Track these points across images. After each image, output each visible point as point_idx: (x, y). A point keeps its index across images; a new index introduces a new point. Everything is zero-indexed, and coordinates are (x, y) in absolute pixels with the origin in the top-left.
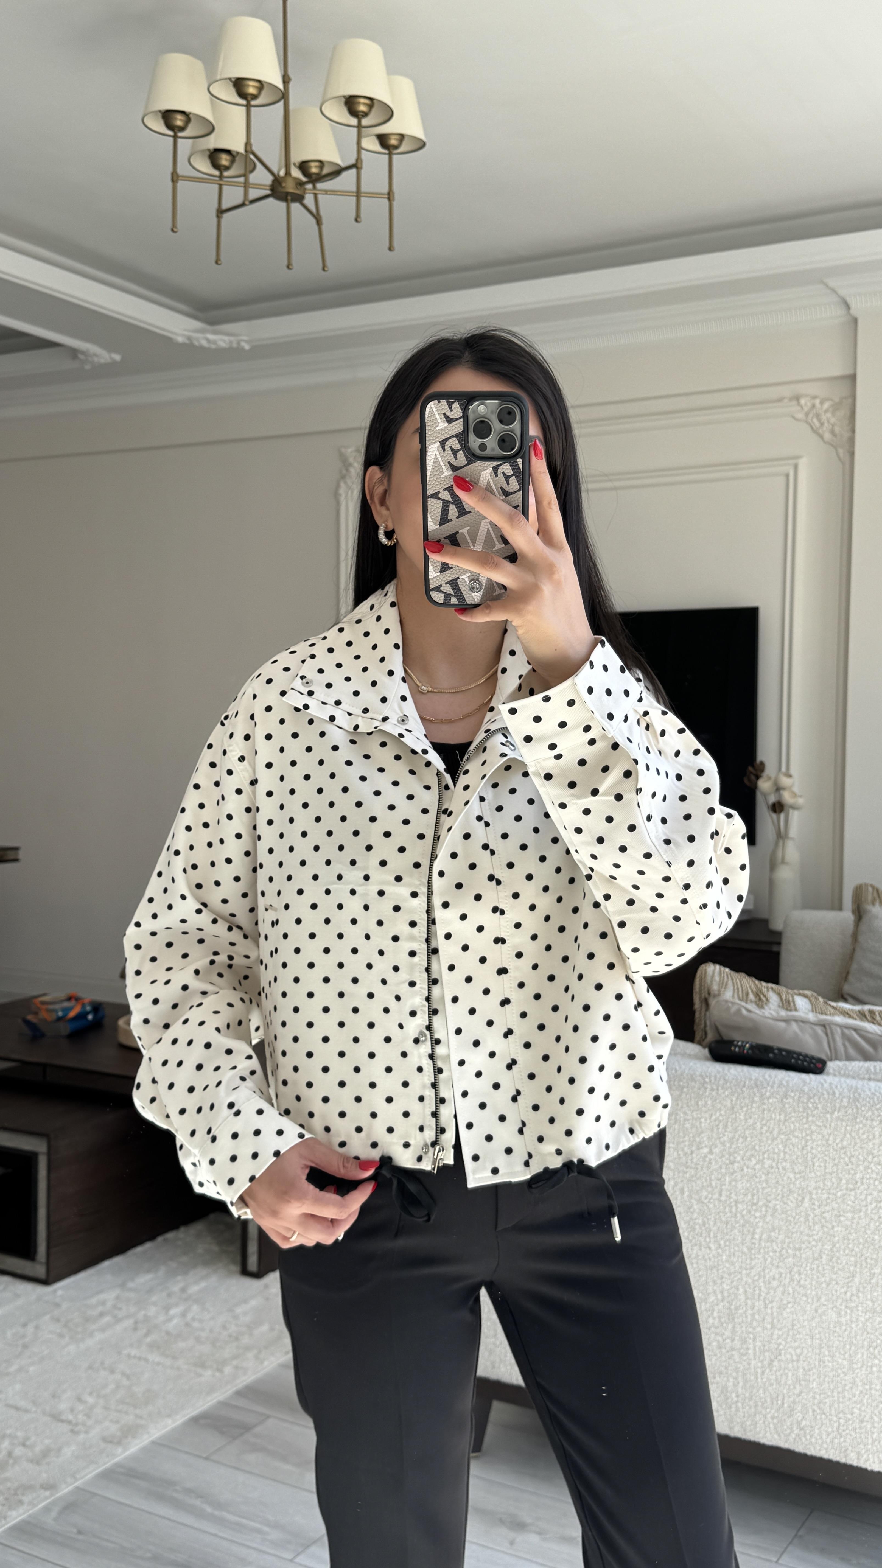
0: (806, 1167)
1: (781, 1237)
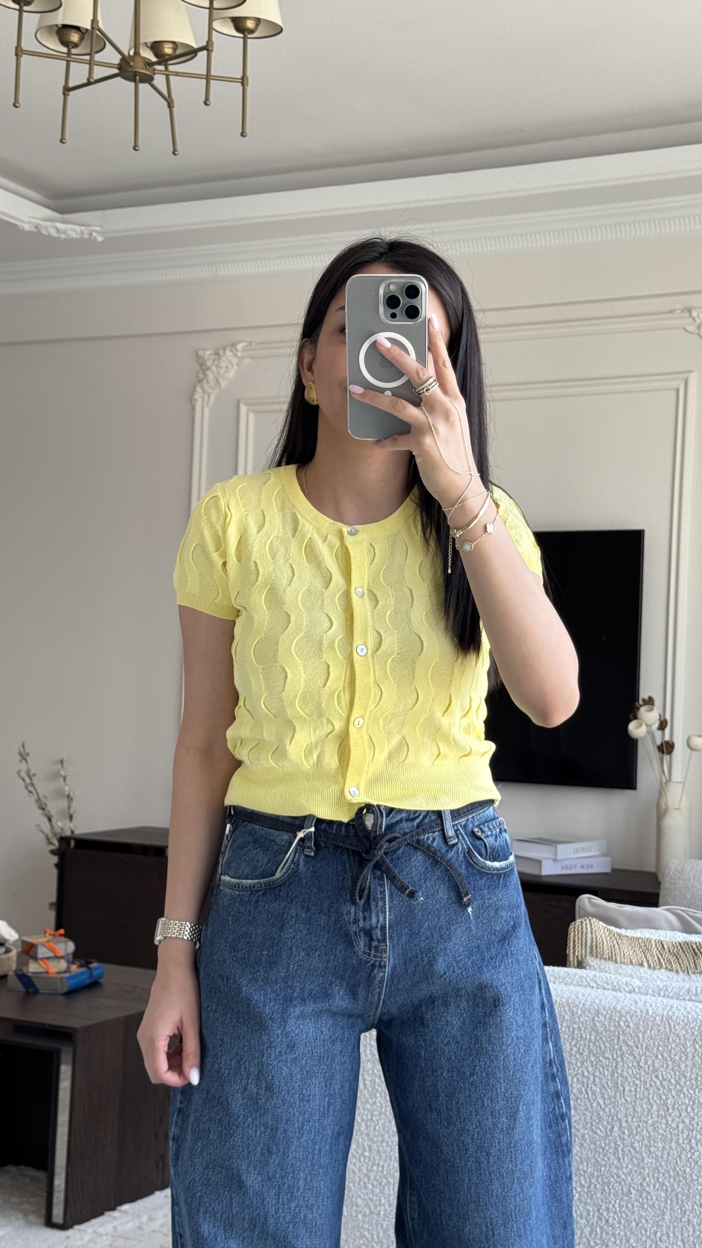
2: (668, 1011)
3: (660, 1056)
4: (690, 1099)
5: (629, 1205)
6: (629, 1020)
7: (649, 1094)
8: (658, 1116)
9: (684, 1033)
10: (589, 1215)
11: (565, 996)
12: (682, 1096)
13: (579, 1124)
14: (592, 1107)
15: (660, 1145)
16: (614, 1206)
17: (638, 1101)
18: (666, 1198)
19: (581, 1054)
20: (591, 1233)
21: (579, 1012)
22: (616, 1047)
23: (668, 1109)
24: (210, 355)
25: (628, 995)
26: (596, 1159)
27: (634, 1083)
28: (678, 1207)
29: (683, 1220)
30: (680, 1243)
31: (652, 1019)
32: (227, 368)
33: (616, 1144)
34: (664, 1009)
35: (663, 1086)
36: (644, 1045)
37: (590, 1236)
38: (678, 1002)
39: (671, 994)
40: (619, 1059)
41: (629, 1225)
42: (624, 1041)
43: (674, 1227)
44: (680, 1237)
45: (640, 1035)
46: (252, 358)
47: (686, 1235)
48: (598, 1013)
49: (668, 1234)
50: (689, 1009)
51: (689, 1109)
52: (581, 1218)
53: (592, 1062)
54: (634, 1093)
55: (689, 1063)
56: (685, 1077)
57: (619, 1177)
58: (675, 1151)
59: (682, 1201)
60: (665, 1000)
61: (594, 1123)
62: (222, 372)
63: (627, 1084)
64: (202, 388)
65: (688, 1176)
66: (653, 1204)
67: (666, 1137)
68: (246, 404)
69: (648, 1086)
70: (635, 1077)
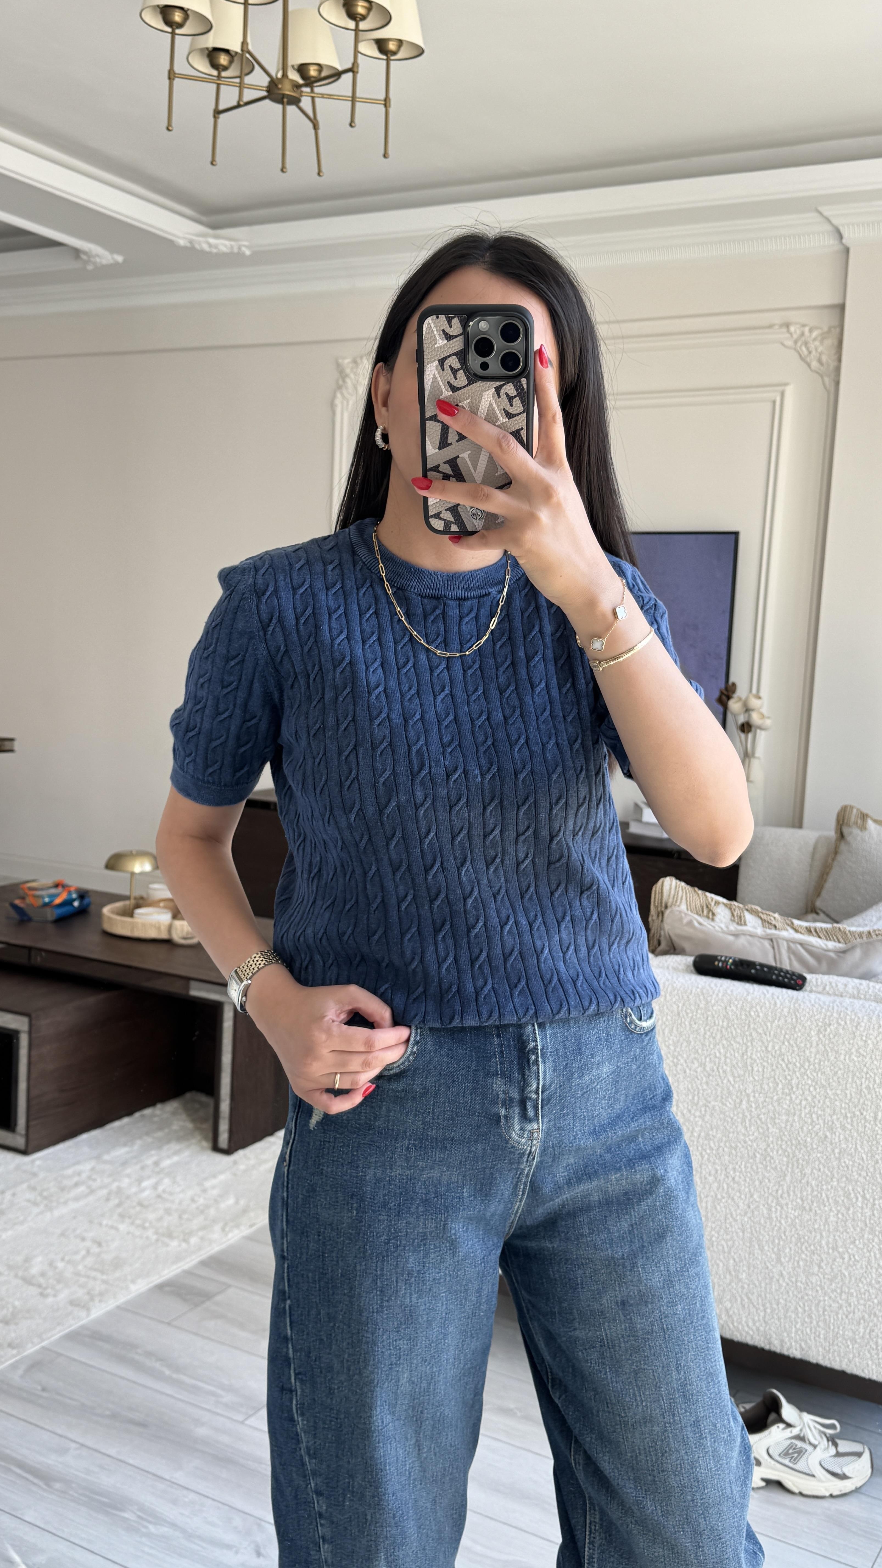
0: (745, 1072)
1: (719, 1135)
2: (795, 1004)
3: (786, 1043)
4: (813, 1081)
5: (754, 1167)
7: (775, 1074)
8: (783, 1093)
9: (809, 1023)
11: (700, 986)
12: (806, 1077)
15: (784, 1118)
16: (739, 1166)
17: (765, 1080)
18: (788, 1163)
19: (714, 1038)
21: (713, 1001)
22: (747, 1033)
23: (792, 1088)
27: (762, 1064)
29: (803, 1181)
30: (799, 1201)
33: (743, 1115)
34: (790, 1002)
35: (789, 1070)
36: (772, 1033)
37: (718, 1189)
40: (749, 1044)
41: (754, 1182)
42: (754, 1028)
43: (795, 1187)
44: (799, 1195)
45: (769, 1024)
47: (805, 1194)
48: (730, 1002)
51: (812, 1089)
53: (723, 1045)
54: (761, 1073)
55: (813, 1050)
56: (809, 1062)
57: (745, 1142)
58: (798, 1123)
59: (802, 1165)
65: (808, 1145)
67: (790, 1111)
69: (774, 1067)
70: (763, 1059)
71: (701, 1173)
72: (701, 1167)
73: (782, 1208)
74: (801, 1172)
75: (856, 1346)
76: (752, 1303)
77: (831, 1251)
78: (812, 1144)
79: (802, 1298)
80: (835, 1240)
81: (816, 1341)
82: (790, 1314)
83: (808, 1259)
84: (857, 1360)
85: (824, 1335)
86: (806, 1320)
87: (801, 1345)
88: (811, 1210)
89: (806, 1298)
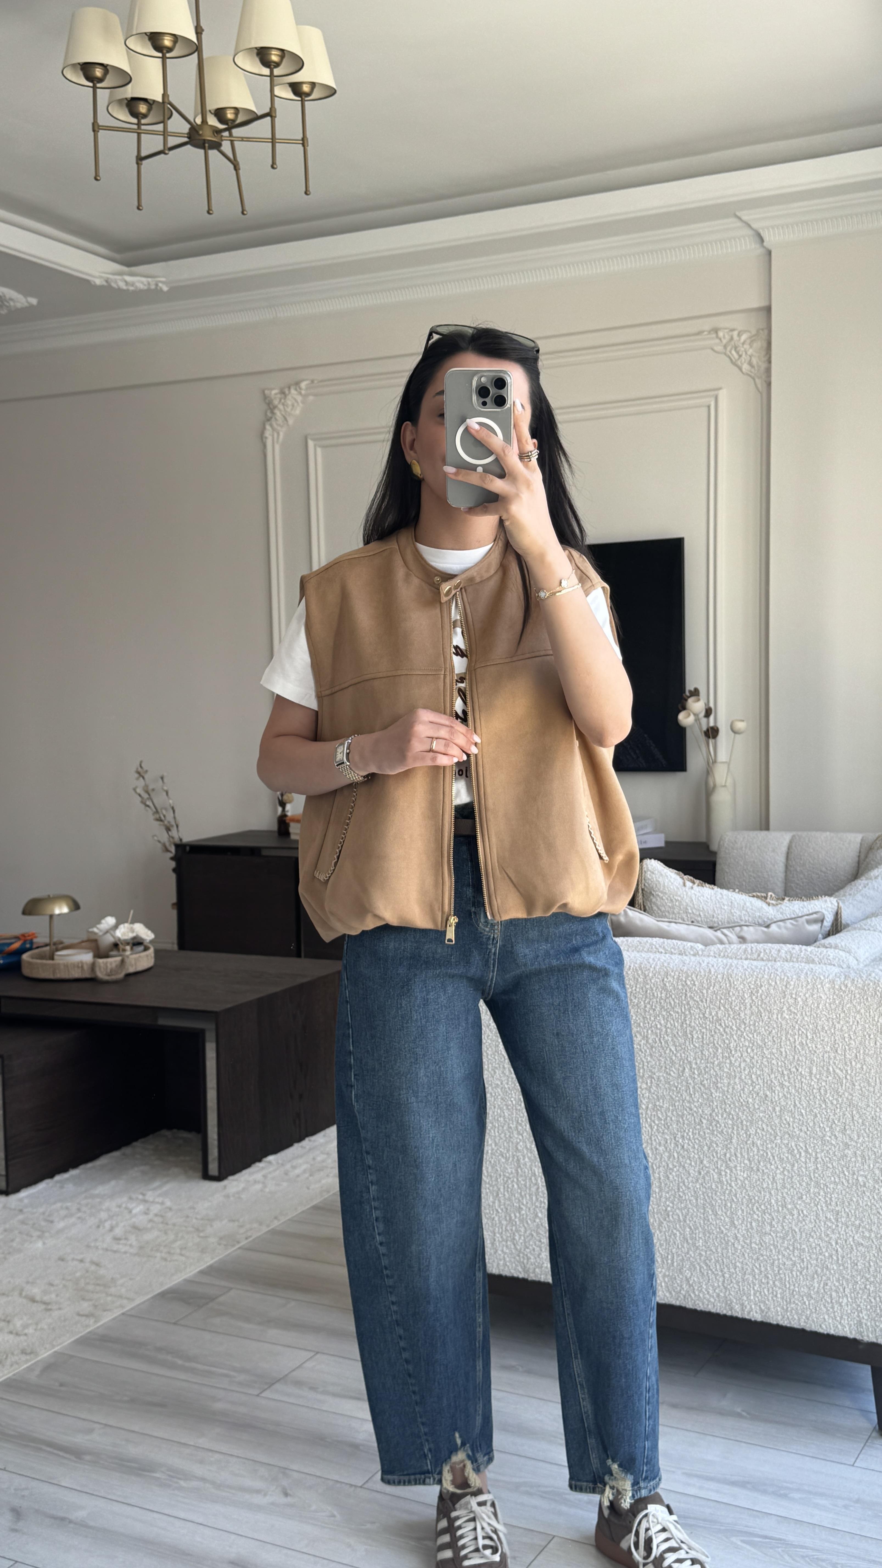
2: (728, 970)
4: (750, 1042)
6: (695, 979)
7: (714, 1039)
8: (723, 1058)
9: (742, 987)
10: (667, 1142)
11: (638, 962)
12: (742, 1040)
13: (655, 1068)
14: (665, 1053)
15: (725, 1081)
16: (688, 1134)
17: (705, 1046)
19: (654, 1010)
20: (669, 1158)
21: (651, 975)
22: (684, 1002)
23: (731, 1052)
24: (276, 394)
25: (693, 958)
26: (671, 1096)
27: (701, 1030)
28: (743, 1132)
29: (749, 1142)
30: (746, 1162)
31: (714, 977)
32: (293, 406)
33: (687, 1083)
34: (724, 968)
35: (727, 1034)
36: (708, 999)
37: (669, 1160)
38: (735, 962)
39: (730, 955)
40: (687, 1013)
41: (702, 1148)
42: (690, 996)
43: (741, 1148)
44: (746, 1156)
45: (705, 991)
46: (315, 395)
47: (751, 1154)
48: (667, 974)
49: (736, 1155)
50: (746, 967)
51: (749, 1050)
52: (660, 1145)
53: (663, 1016)
54: (701, 1040)
55: (748, 1012)
56: (745, 1024)
57: (691, 1110)
58: (739, 1085)
59: (747, 1126)
60: (725, 961)
61: (668, 1067)
62: (289, 410)
63: (694, 1032)
64: (271, 425)
65: (751, 1105)
66: (722, 1131)
67: (731, 1074)
68: (312, 439)
69: (713, 1033)
70: (701, 1026)
71: (652, 1144)
72: (651, 1138)
73: (731, 1171)
74: (746, 1133)
75: (812, 1301)
76: (711, 1270)
77: (780, 1208)
78: (754, 1105)
79: (758, 1259)
80: (783, 1197)
81: (774, 1300)
82: (747, 1276)
83: (760, 1219)
84: (814, 1315)
85: (781, 1294)
86: (763, 1281)
87: (760, 1306)
88: (758, 1170)
89: (761, 1258)
